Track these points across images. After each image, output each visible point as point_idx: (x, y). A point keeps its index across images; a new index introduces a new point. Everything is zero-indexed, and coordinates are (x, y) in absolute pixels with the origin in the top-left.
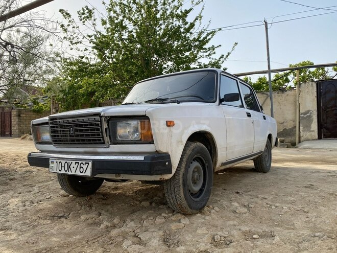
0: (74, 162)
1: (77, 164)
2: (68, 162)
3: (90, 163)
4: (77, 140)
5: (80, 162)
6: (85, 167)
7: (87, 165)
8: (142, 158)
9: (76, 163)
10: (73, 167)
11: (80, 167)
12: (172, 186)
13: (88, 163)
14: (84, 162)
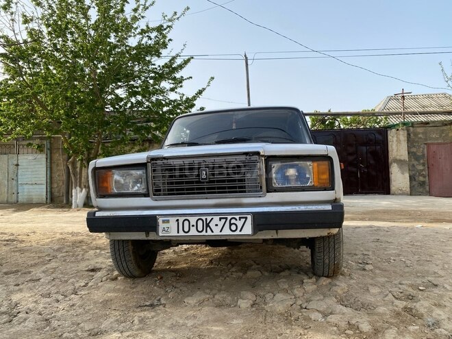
0: (216, 218)
1: (223, 221)
2: (204, 218)
3: (249, 217)
4: (219, 188)
5: (229, 217)
6: (240, 224)
7: (243, 220)
8: (329, 207)
9: (220, 219)
10: (217, 225)
11: (231, 224)
12: (332, 243)
13: (246, 218)
14: (237, 217)
